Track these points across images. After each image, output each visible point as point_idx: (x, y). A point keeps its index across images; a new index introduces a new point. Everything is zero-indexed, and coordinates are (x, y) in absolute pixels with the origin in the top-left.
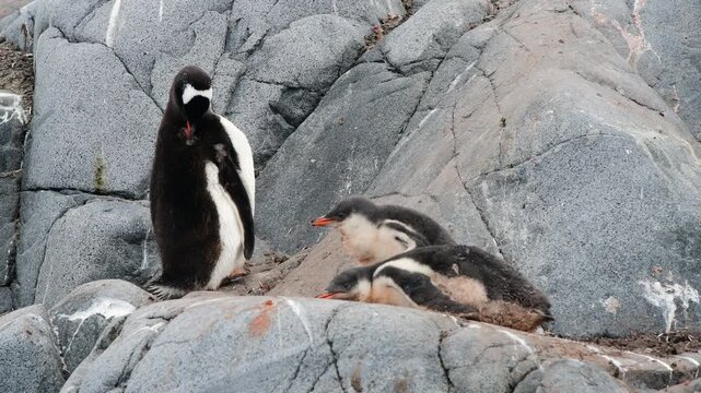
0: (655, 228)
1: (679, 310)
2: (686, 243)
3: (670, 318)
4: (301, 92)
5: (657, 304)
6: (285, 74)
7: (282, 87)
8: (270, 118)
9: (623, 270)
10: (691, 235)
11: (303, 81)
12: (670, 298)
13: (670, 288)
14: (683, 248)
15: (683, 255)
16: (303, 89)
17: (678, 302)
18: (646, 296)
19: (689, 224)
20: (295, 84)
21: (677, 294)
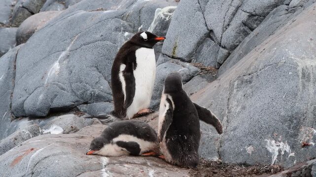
0: (282, 114)
1: (279, 155)
2: (292, 122)
3: (275, 158)
4: (257, 17)
5: (271, 151)
6: (250, 8)
7: (248, 14)
8: (242, 28)
9: (260, 133)
10: (296, 119)
11: (257, 12)
12: (277, 149)
13: (278, 143)
14: (290, 125)
15: (289, 128)
16: (258, 15)
17: (280, 151)
18: (267, 147)
19: (297, 113)
20: (254, 13)
21: (281, 147)
